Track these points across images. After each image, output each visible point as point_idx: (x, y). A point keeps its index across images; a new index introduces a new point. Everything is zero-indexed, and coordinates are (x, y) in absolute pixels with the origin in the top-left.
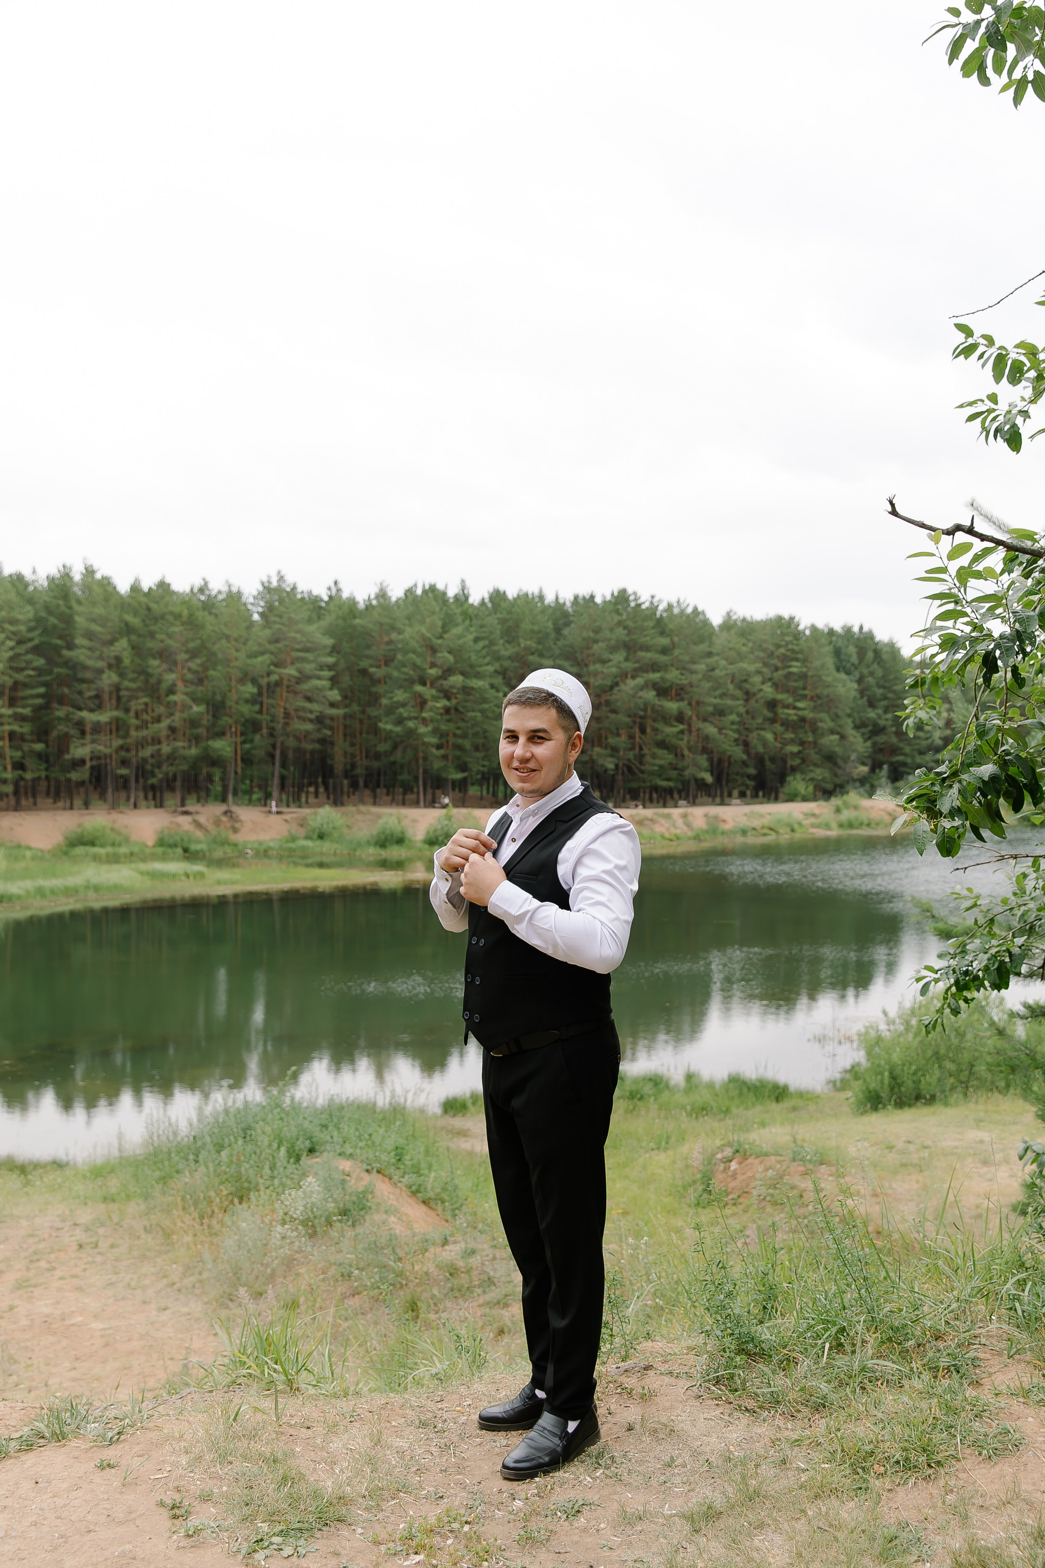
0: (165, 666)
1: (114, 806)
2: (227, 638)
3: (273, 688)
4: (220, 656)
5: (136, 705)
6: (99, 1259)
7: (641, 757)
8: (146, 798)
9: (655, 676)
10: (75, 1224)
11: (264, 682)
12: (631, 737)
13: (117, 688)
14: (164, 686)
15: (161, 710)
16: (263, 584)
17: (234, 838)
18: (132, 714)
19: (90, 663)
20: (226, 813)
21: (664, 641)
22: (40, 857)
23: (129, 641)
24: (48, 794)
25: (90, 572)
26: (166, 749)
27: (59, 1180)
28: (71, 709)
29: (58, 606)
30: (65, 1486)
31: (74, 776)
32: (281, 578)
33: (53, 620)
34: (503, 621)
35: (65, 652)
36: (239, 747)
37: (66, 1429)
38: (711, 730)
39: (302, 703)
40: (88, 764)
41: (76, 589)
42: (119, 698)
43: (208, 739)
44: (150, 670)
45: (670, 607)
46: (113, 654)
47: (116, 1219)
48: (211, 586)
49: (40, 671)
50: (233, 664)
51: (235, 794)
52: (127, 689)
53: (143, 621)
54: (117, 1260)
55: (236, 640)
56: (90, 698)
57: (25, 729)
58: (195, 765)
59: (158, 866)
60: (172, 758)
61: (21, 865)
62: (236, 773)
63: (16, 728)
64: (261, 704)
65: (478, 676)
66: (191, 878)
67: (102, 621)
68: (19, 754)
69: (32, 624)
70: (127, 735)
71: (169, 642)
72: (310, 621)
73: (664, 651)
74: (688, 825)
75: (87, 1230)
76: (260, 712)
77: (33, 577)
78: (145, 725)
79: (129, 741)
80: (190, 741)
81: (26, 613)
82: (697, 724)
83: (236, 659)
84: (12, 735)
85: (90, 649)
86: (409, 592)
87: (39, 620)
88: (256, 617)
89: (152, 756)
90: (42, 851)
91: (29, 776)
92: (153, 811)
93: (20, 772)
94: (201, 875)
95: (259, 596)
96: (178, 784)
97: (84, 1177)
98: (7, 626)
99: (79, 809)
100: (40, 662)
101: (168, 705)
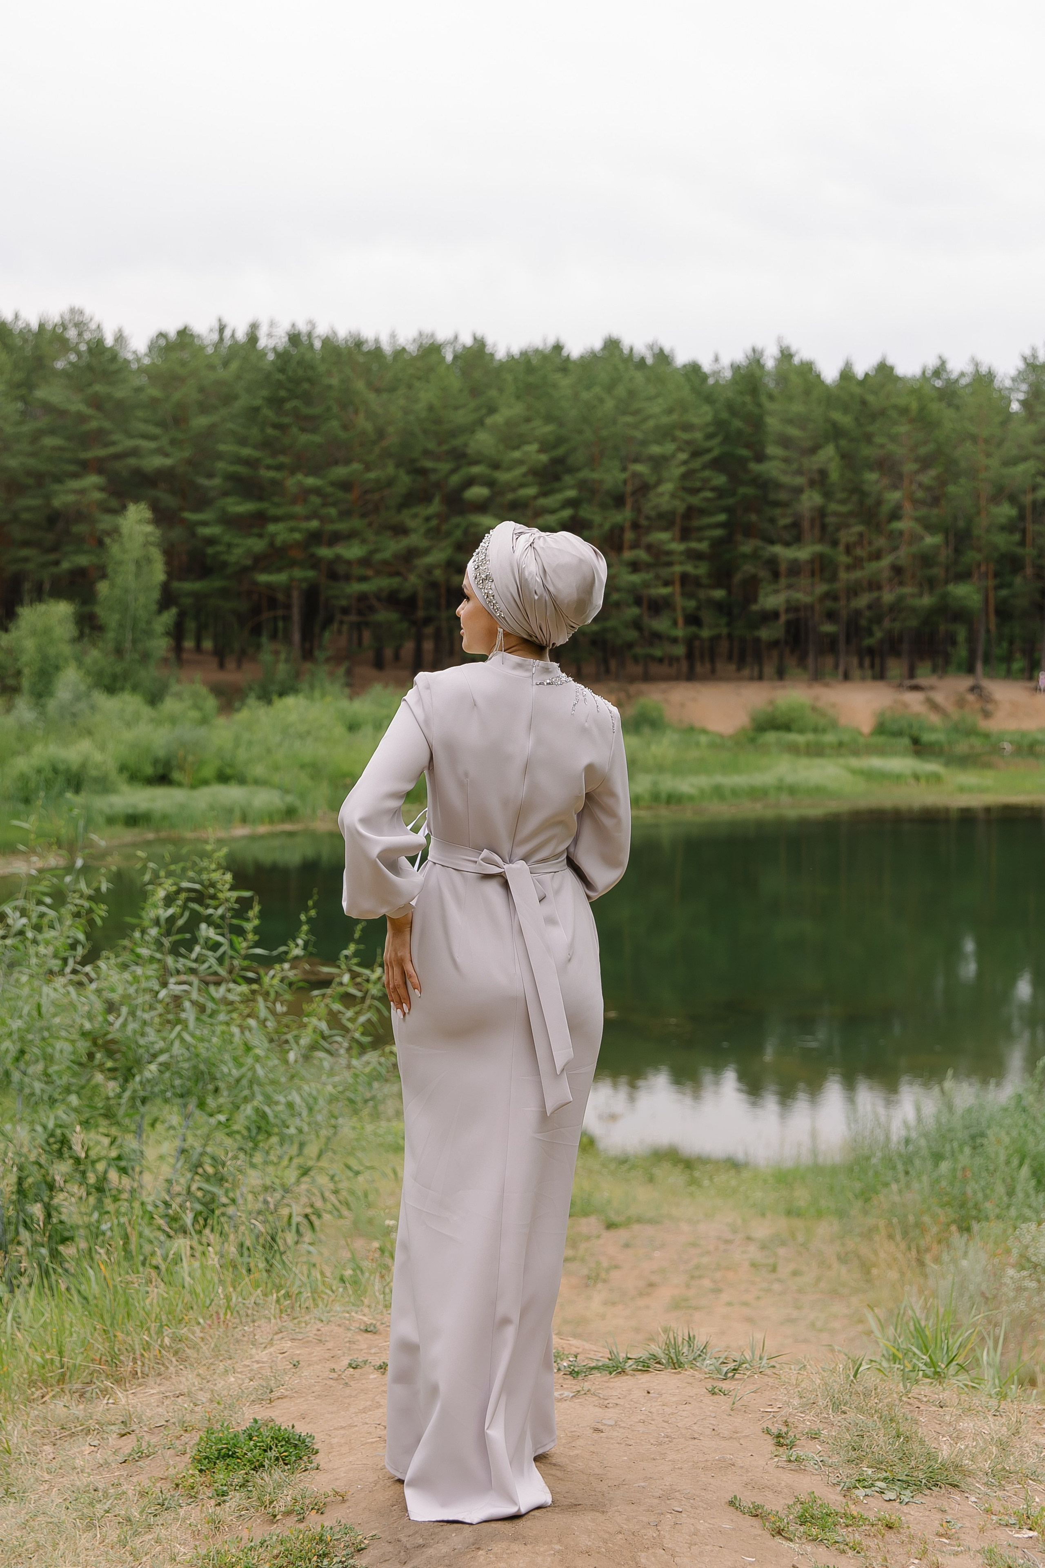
0: (886, 481)
1: (817, 677)
2: (974, 439)
4: (963, 464)
5: (847, 536)
6: (776, 1287)
8: (861, 665)
10: (749, 1238)
11: (1028, 499)
13: (821, 513)
14: (885, 509)
15: (881, 542)
16: (1025, 359)
17: (985, 725)
18: (841, 548)
19: (785, 479)
20: (972, 689)
22: (718, 744)
23: (837, 447)
24: (730, 658)
25: (786, 355)
26: (888, 597)
27: (733, 1183)
28: (759, 543)
29: (744, 404)
30: (674, 1399)
31: (765, 634)
33: (737, 424)
35: (754, 467)
36: (991, 595)
37: (683, 1359)
40: (783, 618)
41: (766, 380)
42: (824, 527)
43: (947, 582)
44: (866, 487)
46: (815, 467)
47: (801, 1239)
48: (950, 366)
49: (720, 492)
50: (983, 475)
51: (987, 661)
52: (836, 514)
53: (857, 419)
54: (800, 1291)
55: (987, 441)
56: (786, 527)
57: (701, 570)
58: (929, 620)
59: (876, 762)
60: (895, 609)
61: (693, 754)
62: (988, 631)
63: (689, 568)
64: (1024, 532)
66: (923, 781)
67: (801, 422)
68: (692, 604)
69: (711, 429)
70: (834, 578)
71: (892, 447)
75: (763, 1247)
76: (1022, 543)
77: (716, 367)
78: (857, 564)
79: (837, 586)
80: (921, 585)
81: (703, 415)
83: (987, 468)
84: (685, 578)
85: (786, 460)
87: (720, 424)
88: (1015, 407)
89: (870, 607)
90: (721, 736)
91: (705, 633)
92: (870, 684)
93: (693, 629)
94: (936, 778)
95: (1021, 377)
96: (905, 647)
97: (765, 1181)
98: (679, 434)
99: (771, 679)
100: (720, 480)
101: (891, 535)
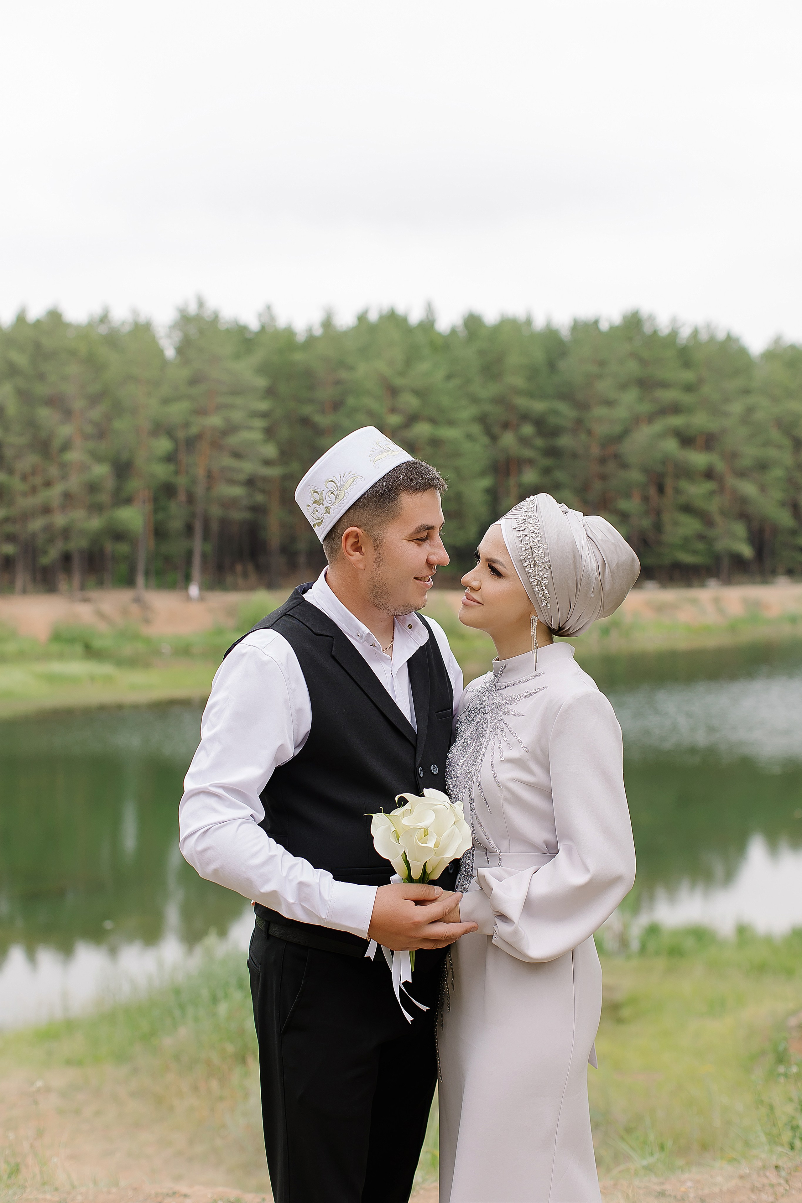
0: (57, 417)
2: (136, 379)
3: (191, 443)
4: (127, 402)
5: (22, 466)
7: (658, 527)
9: (676, 421)
11: (181, 434)
12: (646, 499)
14: (57, 441)
15: (53, 471)
16: (179, 311)
17: (145, 631)
18: (17, 476)
20: (135, 601)
21: (688, 376)
23: (13, 384)
26: (60, 520)
32: (201, 304)
34: (482, 353)
36: (150, 517)
38: (748, 488)
39: (227, 461)
43: (112, 507)
44: (39, 422)
45: (695, 333)
48: (113, 315)
50: (143, 412)
51: (146, 576)
52: (12, 446)
53: (31, 359)
55: (147, 382)
58: (96, 540)
59: (57, 667)
60: (66, 533)
62: (147, 550)
64: (178, 463)
65: (451, 423)
66: (98, 682)
70: (11, 504)
71: (63, 385)
72: (237, 356)
73: (689, 388)
74: (721, 611)
76: (177, 473)
78: (32, 490)
79: (14, 510)
80: (89, 509)
82: (732, 481)
83: (147, 406)
86: (362, 318)
88: (170, 353)
89: (44, 530)
92: (45, 598)
94: (109, 679)
95: (175, 326)
96: (76, 565)
101: (61, 465)
